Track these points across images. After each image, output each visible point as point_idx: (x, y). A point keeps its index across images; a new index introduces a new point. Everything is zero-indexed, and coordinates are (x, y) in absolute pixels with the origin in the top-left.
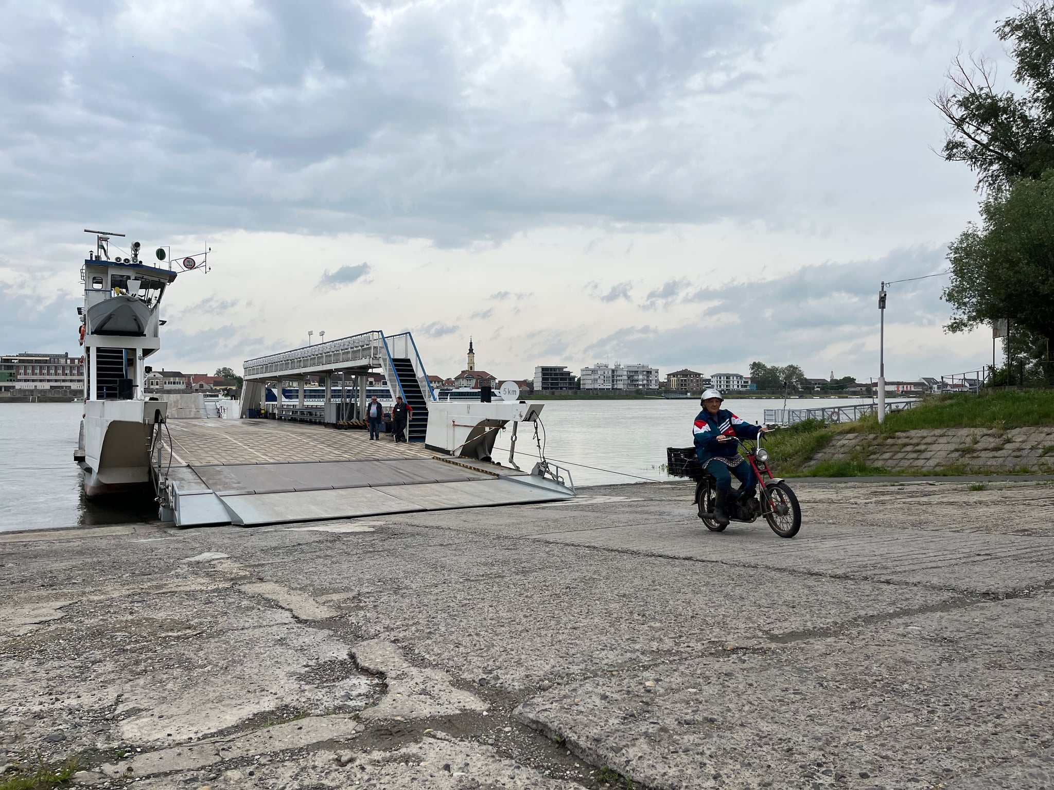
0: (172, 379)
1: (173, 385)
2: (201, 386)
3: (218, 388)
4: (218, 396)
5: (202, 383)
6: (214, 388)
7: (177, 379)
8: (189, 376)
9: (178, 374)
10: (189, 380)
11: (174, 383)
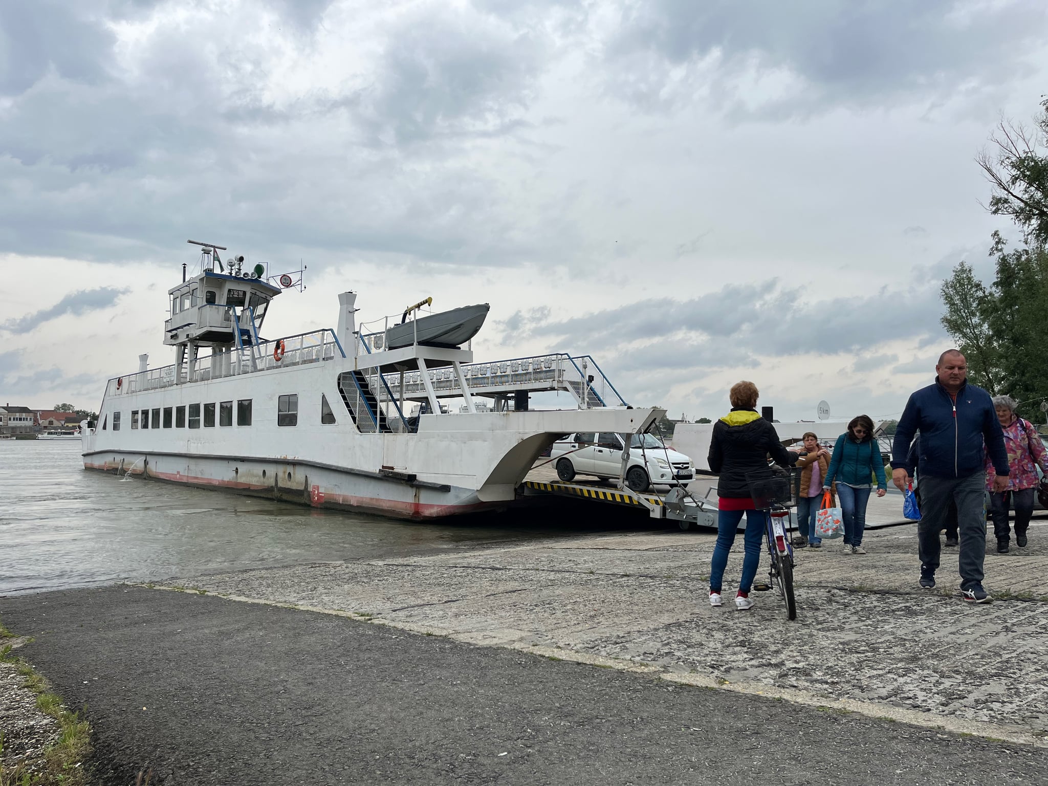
0: (18, 415)
1: (18, 422)
2: (51, 423)
3: (70, 425)
4: (73, 433)
5: (51, 419)
6: (66, 425)
7: (24, 415)
8: (35, 412)
9: (25, 410)
10: (36, 417)
11: (20, 419)
